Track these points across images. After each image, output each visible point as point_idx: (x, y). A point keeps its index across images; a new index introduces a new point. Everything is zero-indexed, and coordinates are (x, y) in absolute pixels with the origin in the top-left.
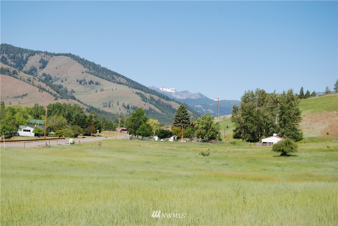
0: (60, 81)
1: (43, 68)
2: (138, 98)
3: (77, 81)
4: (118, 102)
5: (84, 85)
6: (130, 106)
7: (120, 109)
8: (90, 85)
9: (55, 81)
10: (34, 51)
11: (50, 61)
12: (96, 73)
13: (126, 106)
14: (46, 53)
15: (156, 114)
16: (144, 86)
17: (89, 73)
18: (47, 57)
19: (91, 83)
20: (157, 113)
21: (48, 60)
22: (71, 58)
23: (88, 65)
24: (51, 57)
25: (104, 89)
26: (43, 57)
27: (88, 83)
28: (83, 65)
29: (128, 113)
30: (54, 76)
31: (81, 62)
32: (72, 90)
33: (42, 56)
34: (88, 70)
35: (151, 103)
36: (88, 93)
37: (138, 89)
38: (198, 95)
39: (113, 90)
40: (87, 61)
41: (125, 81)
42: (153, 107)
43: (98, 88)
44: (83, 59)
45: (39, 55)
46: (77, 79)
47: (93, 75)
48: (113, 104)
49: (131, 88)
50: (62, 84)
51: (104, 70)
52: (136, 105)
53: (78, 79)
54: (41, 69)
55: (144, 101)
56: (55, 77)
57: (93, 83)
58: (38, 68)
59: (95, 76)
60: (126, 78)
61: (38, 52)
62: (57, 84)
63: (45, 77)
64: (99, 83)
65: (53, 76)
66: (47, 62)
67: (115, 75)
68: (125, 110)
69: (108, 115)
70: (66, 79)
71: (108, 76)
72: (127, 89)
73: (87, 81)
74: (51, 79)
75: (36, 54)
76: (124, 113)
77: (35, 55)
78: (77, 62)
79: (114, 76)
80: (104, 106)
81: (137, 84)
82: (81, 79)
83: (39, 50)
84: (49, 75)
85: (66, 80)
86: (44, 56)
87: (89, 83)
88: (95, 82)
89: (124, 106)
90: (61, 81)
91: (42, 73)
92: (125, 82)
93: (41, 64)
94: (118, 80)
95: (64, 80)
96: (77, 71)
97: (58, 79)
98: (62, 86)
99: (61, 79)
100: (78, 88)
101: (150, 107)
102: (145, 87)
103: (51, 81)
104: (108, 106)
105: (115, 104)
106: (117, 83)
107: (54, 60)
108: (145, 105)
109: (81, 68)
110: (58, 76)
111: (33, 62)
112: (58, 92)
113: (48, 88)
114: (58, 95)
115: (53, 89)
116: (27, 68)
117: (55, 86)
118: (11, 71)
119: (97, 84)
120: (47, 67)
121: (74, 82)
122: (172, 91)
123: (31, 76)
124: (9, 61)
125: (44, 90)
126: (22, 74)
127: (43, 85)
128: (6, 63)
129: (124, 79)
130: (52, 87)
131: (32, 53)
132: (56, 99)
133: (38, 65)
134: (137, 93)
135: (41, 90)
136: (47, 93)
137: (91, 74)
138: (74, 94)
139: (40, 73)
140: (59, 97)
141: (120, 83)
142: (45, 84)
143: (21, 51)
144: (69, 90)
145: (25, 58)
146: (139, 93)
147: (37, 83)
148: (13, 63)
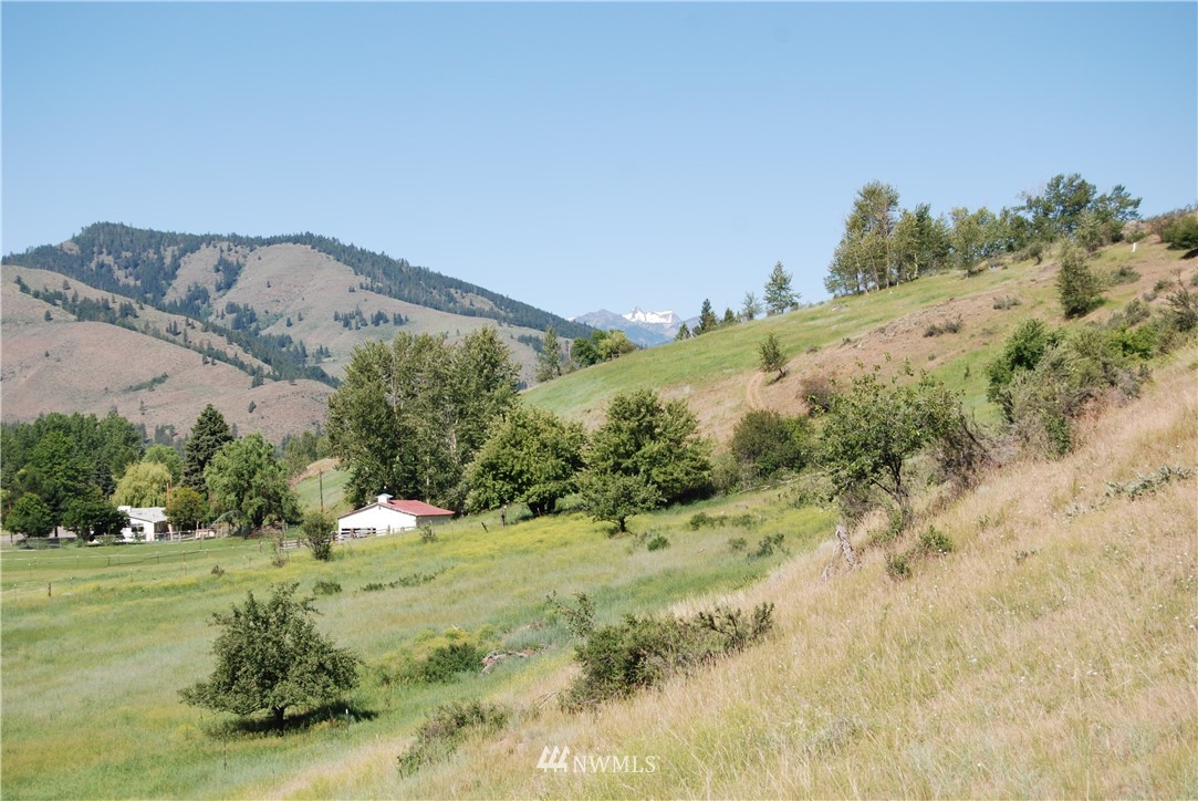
0: (282, 322)
1: (229, 286)
2: (528, 354)
3: (336, 320)
5: (358, 328)
8: (377, 328)
9: (268, 326)
10: (197, 237)
11: (248, 265)
12: (394, 288)
14: (235, 240)
16: (551, 315)
17: (372, 290)
18: (236, 252)
19: (381, 322)
21: (241, 260)
22: (313, 248)
23: (367, 266)
24: (251, 251)
26: (226, 253)
27: (369, 323)
28: (352, 265)
30: (263, 311)
31: (344, 256)
32: (321, 348)
33: (222, 251)
34: (369, 279)
37: (529, 326)
40: (363, 252)
41: (487, 305)
44: (352, 246)
45: (211, 247)
46: (336, 313)
47: (384, 294)
49: (505, 325)
50: (290, 332)
51: (421, 275)
53: (339, 311)
54: (221, 293)
56: (267, 312)
57: (387, 321)
58: (211, 288)
59: (391, 297)
60: (492, 293)
61: (210, 240)
62: (274, 334)
63: (235, 315)
64: (403, 317)
65: (259, 311)
66: (240, 267)
67: (456, 288)
70: (300, 316)
71: (435, 292)
73: (367, 316)
74: (253, 319)
75: (204, 246)
77: (199, 248)
78: (331, 257)
79: (453, 291)
81: (528, 308)
82: (348, 310)
83: (211, 233)
84: (246, 306)
85: (301, 320)
86: (230, 250)
87: (373, 323)
88: (390, 317)
90: (286, 323)
91: (225, 304)
92: (487, 309)
93: (220, 277)
94: (466, 302)
95: (294, 319)
96: (334, 286)
97: (277, 317)
98: (289, 338)
99: (285, 318)
100: (339, 340)
103: (254, 325)
106: (461, 314)
107: (260, 259)
109: (344, 275)
110: (275, 310)
111: (196, 271)
112: (267, 361)
113: (233, 350)
114: (267, 368)
115: (252, 350)
116: (177, 292)
117: (267, 340)
118: (116, 307)
119: (399, 321)
120: (241, 282)
121: (325, 324)
122: (663, 320)
123: (180, 319)
124: (120, 274)
125: (219, 356)
126: (149, 313)
127: (219, 343)
128: (112, 285)
129: (486, 300)
130: (247, 346)
131: (192, 244)
132: (257, 384)
133: (210, 280)
134: (523, 340)
135: (209, 359)
136: (230, 366)
137: (380, 291)
138: (326, 360)
139: (220, 303)
140: (268, 376)
141: (471, 313)
142: (225, 339)
143: (156, 239)
144: (311, 349)
145: (168, 261)
146: (531, 337)
147: (198, 336)
148: (131, 282)
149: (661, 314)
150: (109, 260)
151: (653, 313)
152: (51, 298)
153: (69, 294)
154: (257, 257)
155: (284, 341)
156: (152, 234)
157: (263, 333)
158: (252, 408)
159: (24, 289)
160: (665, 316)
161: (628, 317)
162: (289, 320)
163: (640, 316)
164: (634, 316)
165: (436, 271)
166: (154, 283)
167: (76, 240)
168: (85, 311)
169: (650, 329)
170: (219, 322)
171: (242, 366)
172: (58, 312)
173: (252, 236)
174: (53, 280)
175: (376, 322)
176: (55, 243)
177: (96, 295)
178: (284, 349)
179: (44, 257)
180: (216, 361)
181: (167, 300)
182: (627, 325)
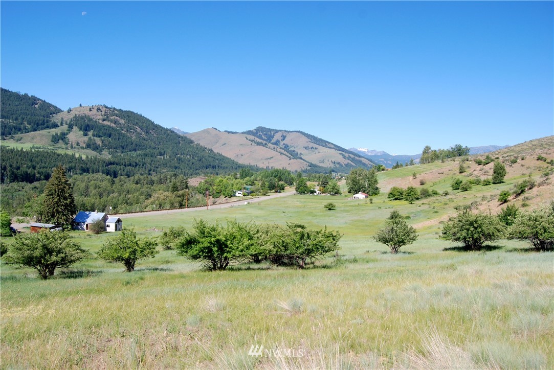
1: (284, 140)
2: (341, 156)
3: (304, 148)
4: (328, 160)
5: (308, 150)
6: (336, 162)
8: (312, 150)
9: (291, 148)
12: (315, 142)
14: (285, 131)
17: (311, 142)
18: (285, 133)
21: (286, 135)
22: (300, 133)
23: (310, 138)
24: (288, 133)
25: (320, 152)
27: (310, 149)
28: (308, 137)
31: (306, 136)
32: (301, 153)
33: (283, 133)
34: (310, 140)
35: (348, 160)
36: (310, 154)
37: (341, 151)
38: (382, 152)
39: (325, 153)
40: (310, 135)
41: (333, 146)
42: (350, 162)
43: (316, 151)
44: (308, 134)
46: (304, 146)
49: (336, 151)
50: (295, 149)
51: (320, 139)
52: (339, 161)
54: (282, 141)
58: (280, 140)
59: (314, 144)
60: (334, 144)
61: (280, 131)
62: (292, 150)
63: (284, 145)
65: (289, 145)
67: (327, 143)
71: (323, 143)
72: (334, 151)
73: (310, 147)
74: (288, 146)
78: (304, 136)
80: (320, 163)
82: (306, 146)
84: (287, 144)
85: (297, 147)
88: (314, 148)
89: (332, 162)
93: (282, 138)
94: (329, 146)
96: (304, 141)
97: (293, 146)
100: (304, 152)
102: (347, 150)
103: (288, 148)
104: (322, 162)
105: (326, 161)
106: (327, 148)
109: (305, 139)
110: (292, 145)
111: (278, 137)
112: (291, 155)
113: (285, 153)
114: (292, 157)
115: (288, 153)
116: (274, 140)
117: (290, 151)
118: (264, 143)
119: (316, 149)
120: (286, 139)
121: (302, 148)
123: (276, 146)
124: (263, 136)
125: (283, 154)
126: (270, 145)
127: (283, 151)
128: (261, 138)
131: (277, 131)
132: (290, 160)
133: (280, 138)
134: (340, 154)
135: (281, 154)
136: (285, 156)
138: (302, 155)
139: (282, 143)
141: (330, 148)
143: (270, 130)
144: (299, 153)
145: (272, 134)
147: (279, 150)
148: (265, 138)
150: (261, 134)
152: (252, 141)
153: (255, 140)
154: (289, 135)
155: (294, 151)
156: (269, 129)
158: (289, 164)
159: (247, 139)
161: (358, 149)
162: (295, 147)
163: (361, 150)
165: (324, 139)
166: (270, 138)
167: (255, 129)
168: (258, 144)
170: (282, 147)
171: (287, 156)
172: (253, 143)
173: (288, 131)
174: (252, 137)
176: (251, 130)
177: (260, 141)
178: (294, 153)
179: (249, 132)
181: (272, 141)
182: (359, 151)
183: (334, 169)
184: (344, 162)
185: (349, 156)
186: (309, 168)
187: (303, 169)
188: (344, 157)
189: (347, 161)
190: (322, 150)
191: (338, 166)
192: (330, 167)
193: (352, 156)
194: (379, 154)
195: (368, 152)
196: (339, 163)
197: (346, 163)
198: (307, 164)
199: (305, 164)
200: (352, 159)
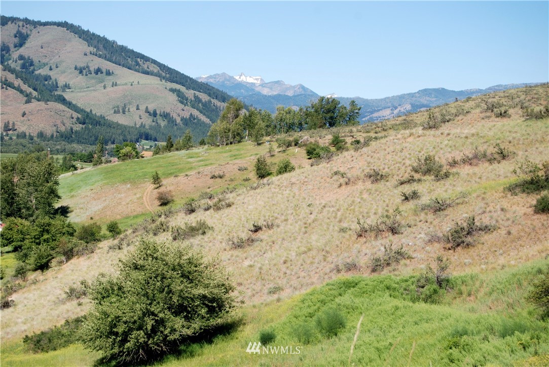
0: (47, 68)
1: (21, 45)
2: (173, 98)
3: (75, 69)
4: (138, 106)
5: (87, 75)
6: (158, 112)
7: (140, 116)
8: (97, 76)
9: (40, 69)
10: (6, 17)
11: (32, 35)
12: (108, 55)
13: (152, 112)
14: (27, 21)
15: (201, 126)
16: (189, 77)
17: (96, 55)
18: (27, 28)
19: (99, 73)
20: (204, 123)
21: (29, 32)
22: (67, 30)
23: (95, 42)
24: (35, 28)
25: (118, 83)
26: (21, 27)
27: (93, 73)
28: (87, 41)
29: (154, 124)
30: (37, 61)
31: (83, 36)
32: (66, 84)
33: (19, 26)
34: (95, 49)
35: (193, 107)
36: (92, 88)
37: (177, 83)
38: (299, 88)
39: (132, 85)
40: (93, 34)
41: (155, 69)
42: (196, 113)
43: (109, 80)
44: (88, 31)
45: (13, 24)
46: (76, 66)
47: (102, 58)
48: (129, 109)
49: (164, 81)
50: (51, 73)
51: (123, 49)
52: (168, 110)
53: (77, 65)
54: (16, 49)
55: (182, 102)
56: (39, 61)
57: (102, 73)
58: (11, 46)
59: (106, 60)
60: (159, 63)
61: (13, 20)
62: (42, 74)
63: (22, 61)
64: (111, 72)
66: (28, 36)
67: (141, 58)
68: (149, 118)
69: (114, 128)
70: (57, 65)
71: (129, 59)
72: (157, 82)
73: (92, 69)
74: (32, 64)
75: (10, 23)
76: (147, 124)
77: (7, 24)
78: (76, 36)
79: (139, 60)
80: (115, 112)
81: (177, 73)
82: (82, 65)
83: (14, 16)
84: (29, 57)
85: (57, 67)
86: (23, 26)
87: (95, 73)
88: (104, 71)
89: (147, 111)
90: (49, 68)
91: (18, 55)
92: (156, 71)
93: (17, 40)
94: (145, 67)
95: (54, 67)
96: (76, 50)
97: (45, 65)
98: (50, 76)
99: (49, 66)
100: (76, 80)
101: (191, 114)
102: (191, 79)
103: (32, 68)
104: (121, 111)
105: (133, 109)
106: (142, 73)
107: (39, 33)
108: (183, 110)
109: (83, 46)
110: (44, 61)
112: (35, 89)
113: (18, 82)
114: (35, 93)
115: (28, 83)
117: (38, 78)
119: (109, 73)
120: (27, 45)
121: (69, 71)
122: (255, 81)
125: (10, 85)
127: (11, 77)
129: (156, 66)
130: (25, 81)
131: (3, 21)
132: (28, 102)
133: (11, 41)
134: (172, 90)
135: (5, 86)
136: (15, 91)
137: (100, 56)
138: (68, 90)
139: (15, 55)
140: (35, 98)
141: (146, 73)
142: (14, 76)
144: (60, 84)
146: (176, 89)
149: (254, 78)
151: (250, 77)
154: (37, 32)
155: (48, 78)
157: (37, 73)
158: (24, 115)
160: (257, 79)
161: (237, 78)
162: (51, 67)
163: (243, 78)
164: (240, 78)
165: (131, 48)
169: (247, 86)
170: (13, 65)
171: (21, 92)
173: (36, 20)
175: (96, 73)
178: (46, 82)
180: (8, 88)
182: (236, 82)
183: (151, 132)
184: (180, 112)
185: (196, 97)
186: (78, 127)
187: (63, 129)
188: (182, 99)
189: (188, 111)
190: (126, 76)
191: (163, 123)
192: (142, 126)
193: (204, 97)
194: (290, 93)
195: (263, 85)
196: (166, 116)
197: (186, 115)
198: (75, 115)
199: (68, 115)
200: (205, 105)
